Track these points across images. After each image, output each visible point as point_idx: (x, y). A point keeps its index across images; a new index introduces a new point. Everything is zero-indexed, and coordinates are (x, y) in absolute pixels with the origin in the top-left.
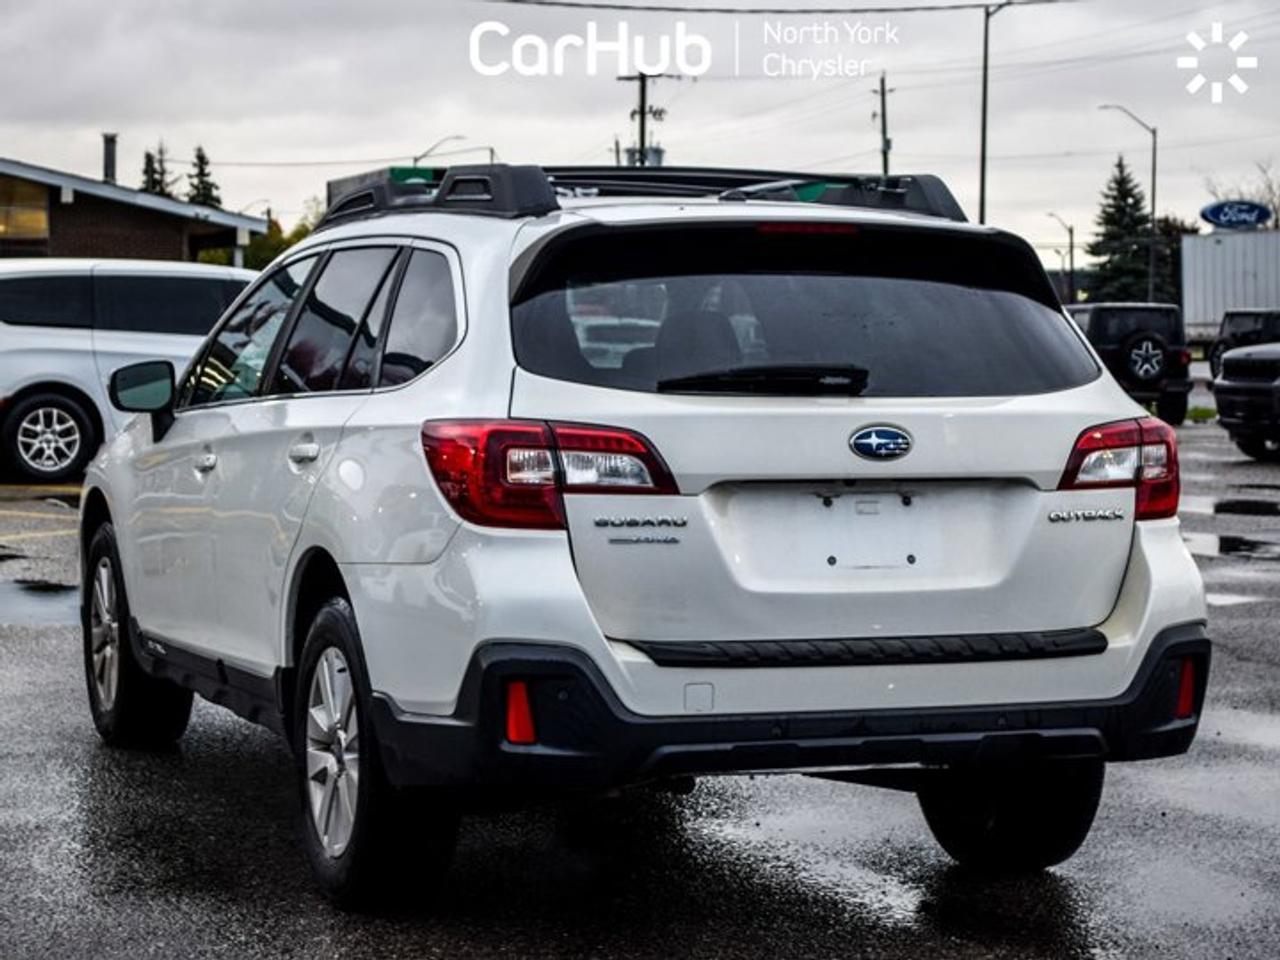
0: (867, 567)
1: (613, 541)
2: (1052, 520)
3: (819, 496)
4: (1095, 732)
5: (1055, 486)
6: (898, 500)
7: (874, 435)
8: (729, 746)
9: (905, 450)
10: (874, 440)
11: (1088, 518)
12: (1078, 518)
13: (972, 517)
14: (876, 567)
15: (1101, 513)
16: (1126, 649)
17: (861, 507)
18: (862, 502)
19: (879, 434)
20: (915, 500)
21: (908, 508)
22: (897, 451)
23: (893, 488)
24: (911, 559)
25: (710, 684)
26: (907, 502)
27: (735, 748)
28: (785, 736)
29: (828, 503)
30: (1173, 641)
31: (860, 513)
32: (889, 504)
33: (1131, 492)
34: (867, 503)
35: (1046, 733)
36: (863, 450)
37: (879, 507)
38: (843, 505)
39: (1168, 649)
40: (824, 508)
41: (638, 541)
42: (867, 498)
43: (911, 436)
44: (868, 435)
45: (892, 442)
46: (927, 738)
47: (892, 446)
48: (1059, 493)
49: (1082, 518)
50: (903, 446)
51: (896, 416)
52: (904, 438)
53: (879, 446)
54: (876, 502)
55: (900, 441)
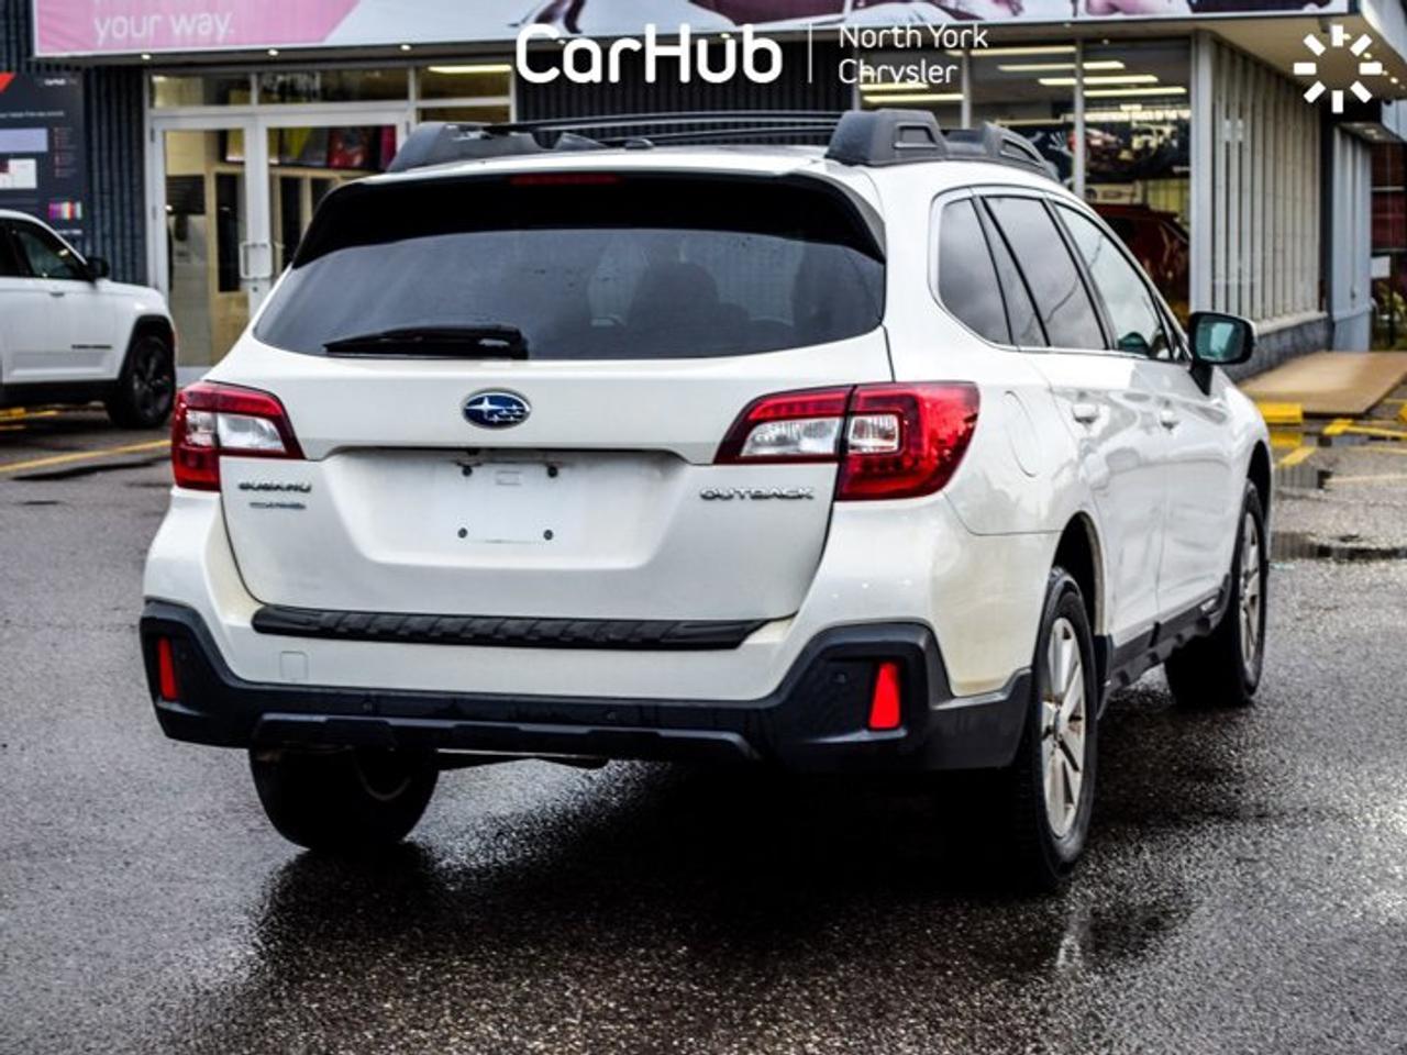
0: (499, 542)
1: (254, 505)
2: (704, 497)
3: (459, 464)
4: (733, 737)
5: (710, 460)
6: (543, 471)
7: (486, 402)
8: (322, 718)
9: (520, 417)
10: (486, 406)
11: (757, 497)
12: (742, 497)
13: (625, 490)
14: (509, 542)
15: (774, 490)
16: (771, 646)
17: (502, 477)
18: (503, 472)
19: (493, 400)
20: (563, 472)
21: (552, 480)
22: (512, 419)
23: (540, 458)
24: (548, 535)
25: (301, 653)
26: (553, 473)
27: (329, 721)
28: (376, 713)
29: (467, 471)
30: (835, 641)
31: (500, 483)
32: (534, 475)
33: (831, 469)
34: (508, 473)
35: (664, 733)
36: (474, 416)
37: (521, 477)
38: (484, 475)
39: (828, 649)
40: (463, 478)
41: (270, 506)
42: (511, 468)
43: (528, 403)
44: (480, 401)
45: (504, 409)
46: (524, 727)
47: (505, 412)
48: (715, 467)
49: (747, 496)
50: (518, 413)
51: (515, 381)
52: (519, 404)
53: (491, 413)
54: (517, 473)
55: (514, 407)
